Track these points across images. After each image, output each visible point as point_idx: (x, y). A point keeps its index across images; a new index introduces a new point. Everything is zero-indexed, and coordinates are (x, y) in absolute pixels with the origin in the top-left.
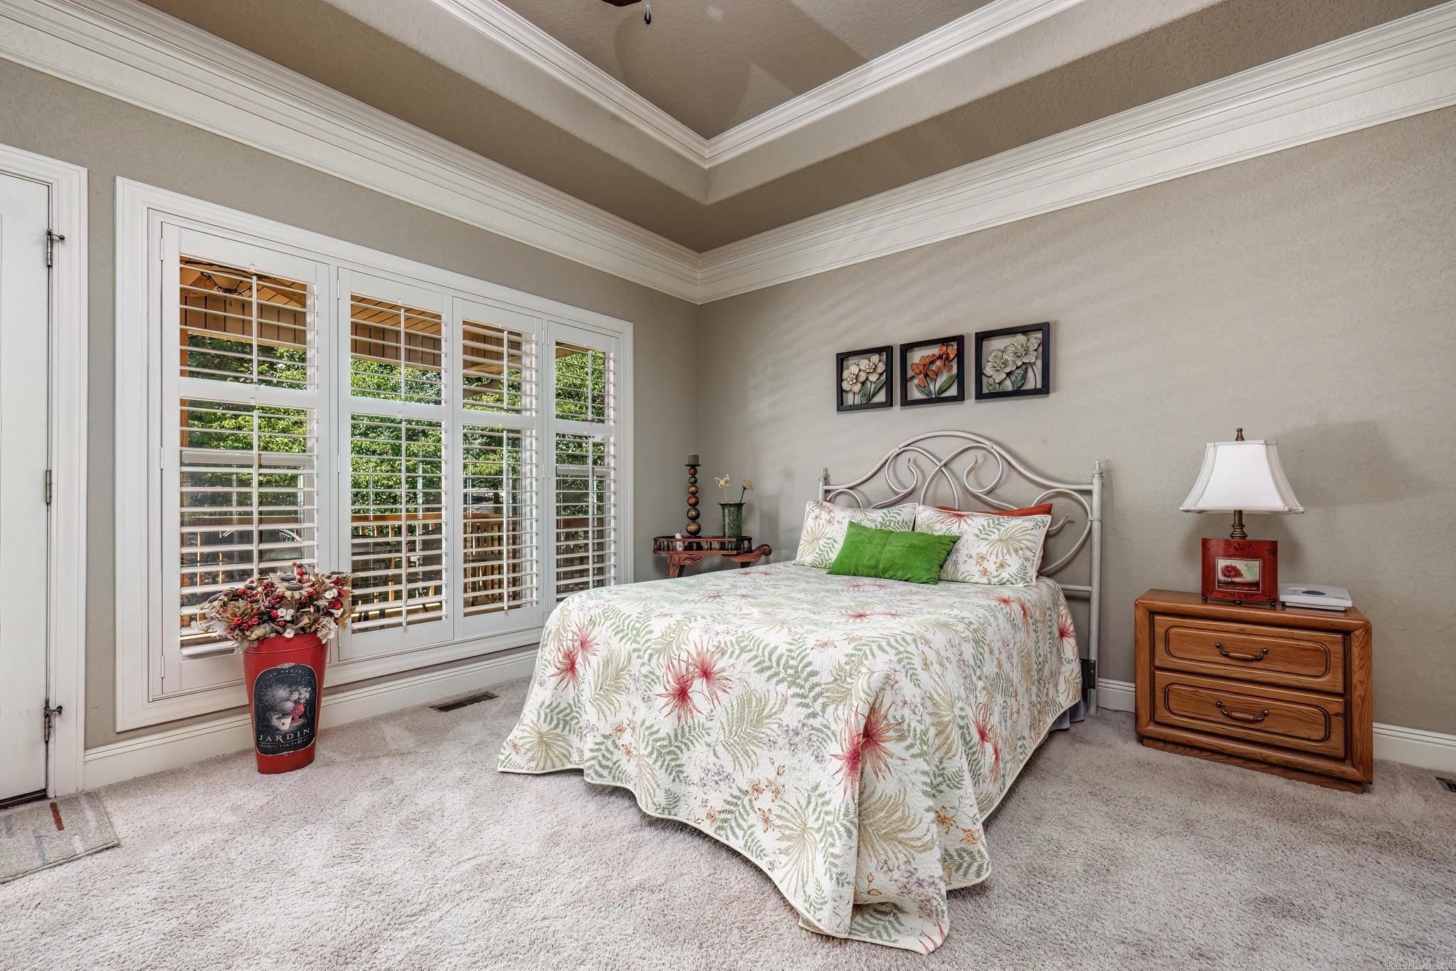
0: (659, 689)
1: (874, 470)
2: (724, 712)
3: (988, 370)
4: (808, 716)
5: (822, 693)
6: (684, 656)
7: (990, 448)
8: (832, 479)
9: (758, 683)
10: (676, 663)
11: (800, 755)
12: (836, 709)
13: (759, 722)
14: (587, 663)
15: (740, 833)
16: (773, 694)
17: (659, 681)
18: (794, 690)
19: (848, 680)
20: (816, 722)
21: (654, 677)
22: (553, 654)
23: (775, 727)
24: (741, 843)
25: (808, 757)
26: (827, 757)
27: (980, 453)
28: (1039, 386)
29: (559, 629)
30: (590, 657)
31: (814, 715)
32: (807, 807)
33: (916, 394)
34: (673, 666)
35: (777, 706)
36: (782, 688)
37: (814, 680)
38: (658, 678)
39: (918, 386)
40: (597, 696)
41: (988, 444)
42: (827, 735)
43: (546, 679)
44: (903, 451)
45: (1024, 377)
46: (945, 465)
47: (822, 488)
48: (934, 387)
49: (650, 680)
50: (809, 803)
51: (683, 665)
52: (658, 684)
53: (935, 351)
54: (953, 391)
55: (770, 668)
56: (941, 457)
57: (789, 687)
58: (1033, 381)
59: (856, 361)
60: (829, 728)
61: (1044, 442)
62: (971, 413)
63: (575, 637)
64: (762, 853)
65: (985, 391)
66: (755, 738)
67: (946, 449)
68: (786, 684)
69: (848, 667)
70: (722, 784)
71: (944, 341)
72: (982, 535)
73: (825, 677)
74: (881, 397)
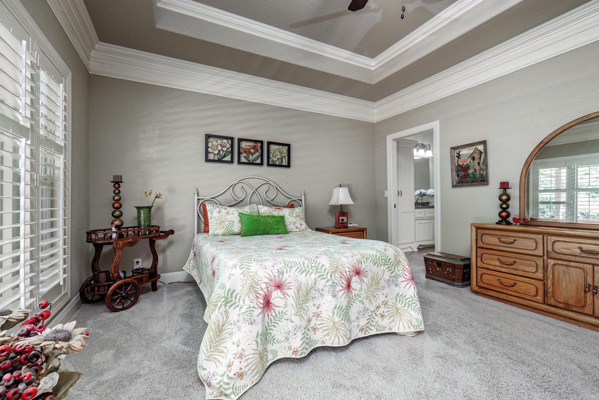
0: (339, 288)
1: (225, 190)
2: (366, 285)
3: (271, 156)
4: (391, 273)
5: (393, 264)
6: (347, 270)
7: (272, 184)
8: (200, 194)
9: (375, 269)
10: (344, 274)
11: (391, 287)
12: (398, 267)
13: (378, 283)
14: (286, 295)
15: (372, 328)
16: (380, 271)
17: (338, 285)
18: (386, 267)
19: (398, 258)
20: (393, 274)
21: (335, 284)
22: (255, 301)
23: (383, 282)
24: (375, 330)
25: (393, 287)
26: (399, 283)
27: (268, 185)
28: (287, 165)
29: (252, 285)
30: (287, 291)
31: (393, 272)
32: (396, 302)
33: (243, 160)
34: (344, 275)
35: (382, 274)
36: (382, 267)
37: (390, 261)
38: (336, 284)
39: (245, 157)
40: (298, 310)
41: (272, 183)
42: (397, 277)
43: (255, 318)
44: (238, 183)
45: (282, 161)
46: (256, 190)
47: (196, 198)
48: (251, 158)
49: (334, 286)
50: (397, 301)
51: (348, 273)
52: (337, 286)
53: (252, 144)
54: (259, 161)
55: (377, 262)
56: (254, 187)
57: (384, 266)
58: (285, 163)
59: (216, 140)
60: (397, 274)
61: (288, 183)
62: (265, 171)
63: (268, 285)
64: (384, 328)
65: (270, 163)
66: (378, 289)
67: (256, 183)
68: (383, 266)
69: (396, 254)
70: (365, 314)
71: (256, 141)
72: (291, 215)
73: (393, 259)
74: (228, 158)
